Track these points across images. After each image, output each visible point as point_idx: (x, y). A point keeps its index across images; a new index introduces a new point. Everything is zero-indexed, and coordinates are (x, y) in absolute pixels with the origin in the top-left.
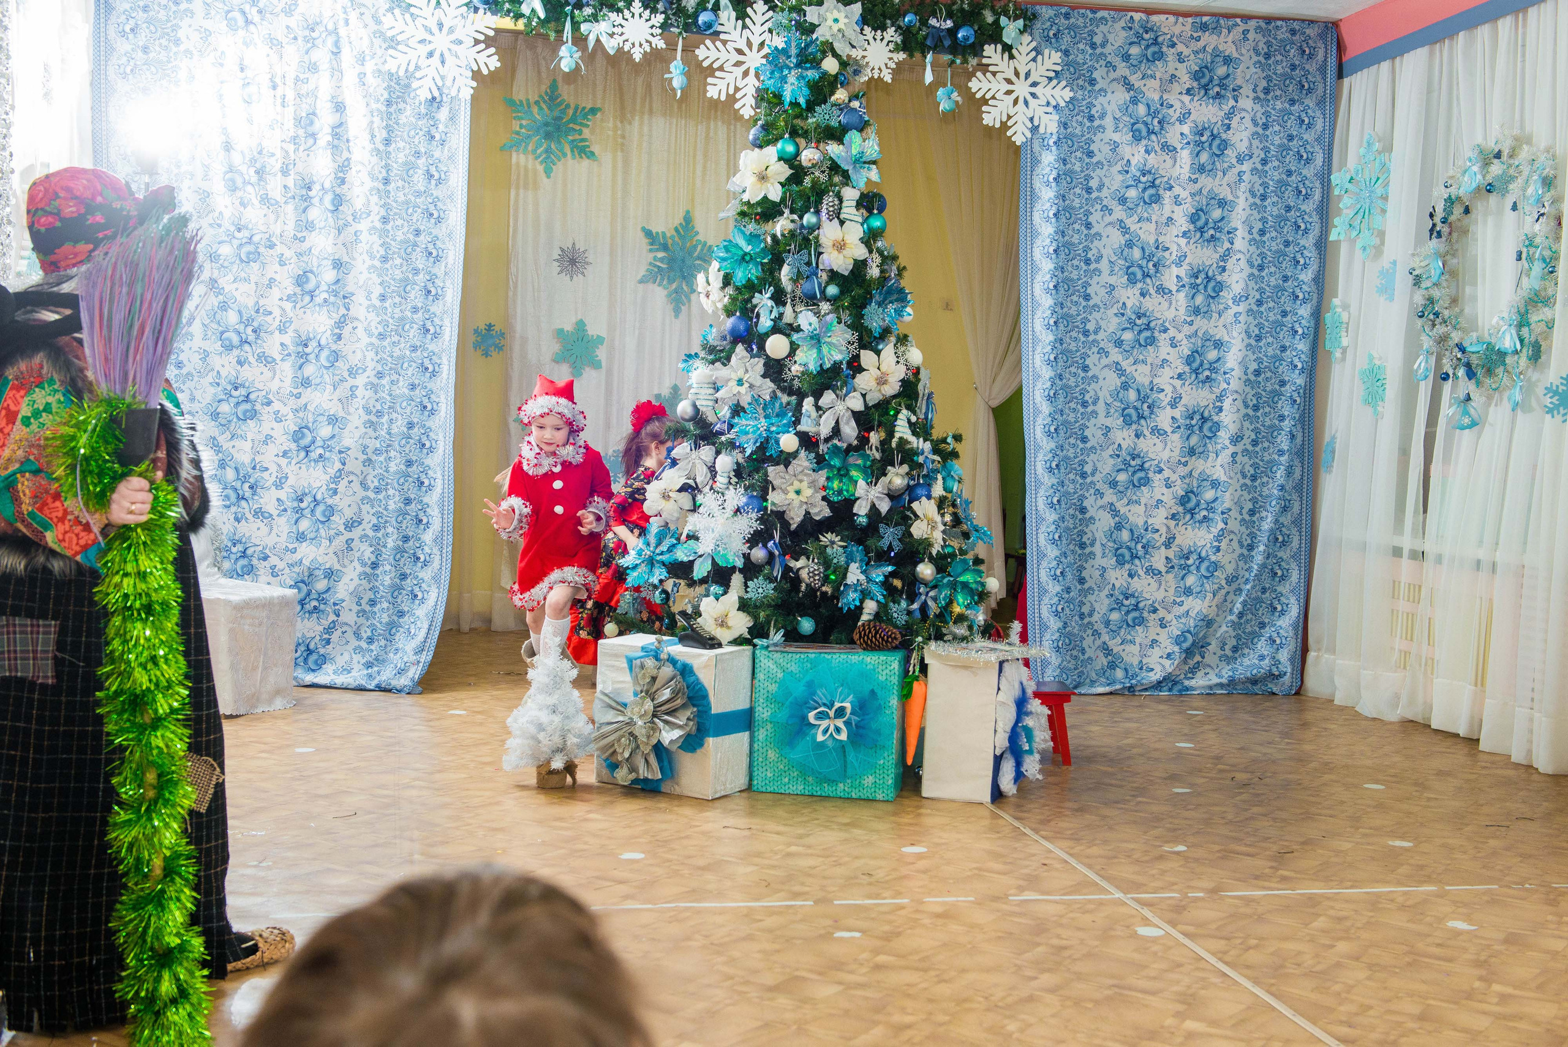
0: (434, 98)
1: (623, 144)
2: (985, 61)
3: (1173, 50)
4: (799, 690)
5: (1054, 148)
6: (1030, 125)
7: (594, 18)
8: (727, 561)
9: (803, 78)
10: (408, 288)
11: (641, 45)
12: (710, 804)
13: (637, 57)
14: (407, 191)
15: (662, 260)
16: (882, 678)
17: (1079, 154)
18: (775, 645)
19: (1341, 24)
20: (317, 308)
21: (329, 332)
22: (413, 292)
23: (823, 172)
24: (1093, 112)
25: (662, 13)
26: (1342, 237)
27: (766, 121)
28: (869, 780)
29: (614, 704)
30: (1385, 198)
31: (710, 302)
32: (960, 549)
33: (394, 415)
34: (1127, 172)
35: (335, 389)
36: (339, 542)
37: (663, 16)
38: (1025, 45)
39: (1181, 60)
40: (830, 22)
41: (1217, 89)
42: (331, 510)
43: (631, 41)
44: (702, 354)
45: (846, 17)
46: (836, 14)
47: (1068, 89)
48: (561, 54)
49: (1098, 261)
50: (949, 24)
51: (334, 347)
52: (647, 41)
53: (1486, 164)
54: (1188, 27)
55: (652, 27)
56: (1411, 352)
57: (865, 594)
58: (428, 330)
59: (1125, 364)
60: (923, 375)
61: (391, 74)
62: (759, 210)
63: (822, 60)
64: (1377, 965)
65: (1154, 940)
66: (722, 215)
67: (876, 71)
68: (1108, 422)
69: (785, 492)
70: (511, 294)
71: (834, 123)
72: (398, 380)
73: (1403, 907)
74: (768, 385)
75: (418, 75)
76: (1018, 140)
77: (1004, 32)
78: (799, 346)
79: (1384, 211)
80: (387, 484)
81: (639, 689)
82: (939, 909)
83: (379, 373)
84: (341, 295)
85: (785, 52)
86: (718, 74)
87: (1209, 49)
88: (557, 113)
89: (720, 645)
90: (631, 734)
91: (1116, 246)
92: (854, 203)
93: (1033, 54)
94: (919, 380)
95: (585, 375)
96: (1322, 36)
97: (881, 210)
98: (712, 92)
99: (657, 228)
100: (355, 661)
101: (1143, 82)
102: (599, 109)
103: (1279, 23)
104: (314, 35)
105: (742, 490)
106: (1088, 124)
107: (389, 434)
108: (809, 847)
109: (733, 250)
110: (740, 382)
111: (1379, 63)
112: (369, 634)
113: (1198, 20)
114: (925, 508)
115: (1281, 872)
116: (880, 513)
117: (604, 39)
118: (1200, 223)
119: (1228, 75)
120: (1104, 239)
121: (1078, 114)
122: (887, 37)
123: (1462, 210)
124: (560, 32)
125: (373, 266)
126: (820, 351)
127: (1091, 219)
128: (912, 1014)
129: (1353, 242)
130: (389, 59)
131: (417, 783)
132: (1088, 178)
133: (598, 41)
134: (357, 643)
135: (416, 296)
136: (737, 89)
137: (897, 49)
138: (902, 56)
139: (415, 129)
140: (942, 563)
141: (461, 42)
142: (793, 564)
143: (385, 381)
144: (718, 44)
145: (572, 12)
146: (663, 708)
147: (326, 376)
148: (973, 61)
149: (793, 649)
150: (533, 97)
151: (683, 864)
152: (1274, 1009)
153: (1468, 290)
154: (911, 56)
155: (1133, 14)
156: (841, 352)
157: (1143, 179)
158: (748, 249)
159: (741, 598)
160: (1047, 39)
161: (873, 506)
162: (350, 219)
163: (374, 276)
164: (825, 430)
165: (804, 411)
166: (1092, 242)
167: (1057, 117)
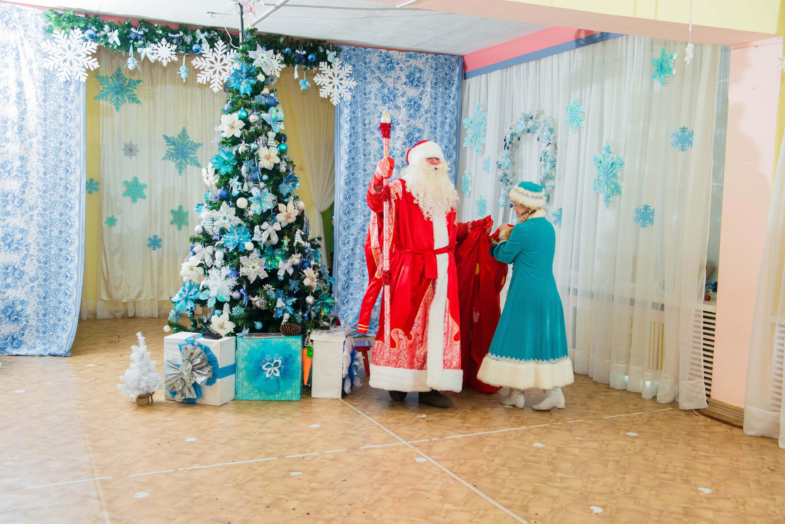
0: (67, 81)
1: (153, 97)
2: (320, 69)
3: (398, 66)
4: (258, 356)
5: (349, 107)
6: (340, 97)
7: (144, 46)
8: (223, 299)
9: (249, 83)
10: (58, 169)
11: (166, 59)
12: (219, 408)
13: (165, 64)
14: (55, 124)
15: (172, 149)
16: (294, 348)
17: (360, 109)
18: (246, 335)
19: (465, 57)
20: (12, 179)
21: (18, 190)
22: (60, 171)
23: (259, 125)
24: (366, 91)
25: (176, 44)
26: (468, 146)
27: (232, 101)
28: (289, 392)
29: (173, 366)
30: (485, 131)
31: (208, 181)
32: (324, 288)
33: (52, 228)
34: (380, 117)
35: (22, 217)
36: (27, 288)
37: (176, 46)
38: (337, 63)
39: (402, 70)
40: (260, 58)
41: (416, 83)
42: (22, 273)
43: (162, 57)
44: (206, 205)
45: (267, 56)
46: (262, 55)
47: (355, 81)
48: (128, 62)
49: (369, 154)
50: (304, 52)
51: (21, 197)
52: (169, 57)
53: (526, 121)
54: (404, 56)
55: (171, 51)
56: (497, 196)
57: (285, 311)
58: (68, 188)
60: (305, 214)
61: (45, 70)
62: (230, 141)
63: (257, 75)
64: (511, 468)
65: (423, 464)
66: (212, 142)
69: (248, 268)
70: (102, 165)
71: (263, 103)
72: (54, 212)
73: (516, 438)
74: (238, 220)
75: (59, 70)
76: (335, 103)
77: (328, 56)
78: (252, 203)
79: (485, 136)
80: (50, 260)
81: (185, 359)
82: (331, 456)
83: (44, 208)
84: (24, 172)
85: (240, 71)
86: (202, 72)
87: (413, 66)
88: (121, 82)
89: (221, 337)
90: (182, 379)
91: (377, 148)
92: (273, 139)
93: (340, 66)
94: (304, 216)
95: (138, 201)
96: (458, 61)
97: (285, 141)
98: (199, 80)
99: (170, 135)
100: (37, 343)
101: (386, 79)
102: (141, 81)
103: (440, 56)
104: (6, 50)
105: (229, 267)
106: (364, 96)
107: (50, 237)
108: (269, 428)
109: (220, 159)
110: (225, 218)
111: (481, 75)
112: (43, 329)
113: (408, 53)
114: (308, 272)
115: (466, 425)
116: (288, 274)
117: (149, 56)
118: (410, 139)
119: (420, 77)
120: (372, 145)
121: (359, 92)
122: (278, 58)
123: (517, 138)
124: (128, 51)
125: (40, 159)
126: (261, 205)
127: (366, 137)
128: (332, 513)
129: (472, 148)
130: (44, 63)
131: (80, 406)
132: (364, 120)
133: (146, 57)
134: (37, 335)
135: (61, 173)
136: (211, 79)
137: (282, 63)
138: (284, 66)
139: (58, 95)
140: (316, 295)
141: (79, 56)
142: (252, 299)
143: (47, 213)
144: (202, 58)
145: (133, 42)
146: (197, 367)
147: (18, 211)
148: (315, 69)
149: (254, 337)
150: (109, 75)
151: (214, 442)
152: (477, 494)
153: (519, 170)
154: (288, 65)
155: (381, 50)
156: (270, 205)
158: (226, 159)
159: (229, 315)
160: (346, 60)
161: (286, 271)
162: (27, 137)
163: (40, 164)
164: (264, 239)
165: (255, 231)
166: (367, 147)
167: (351, 94)
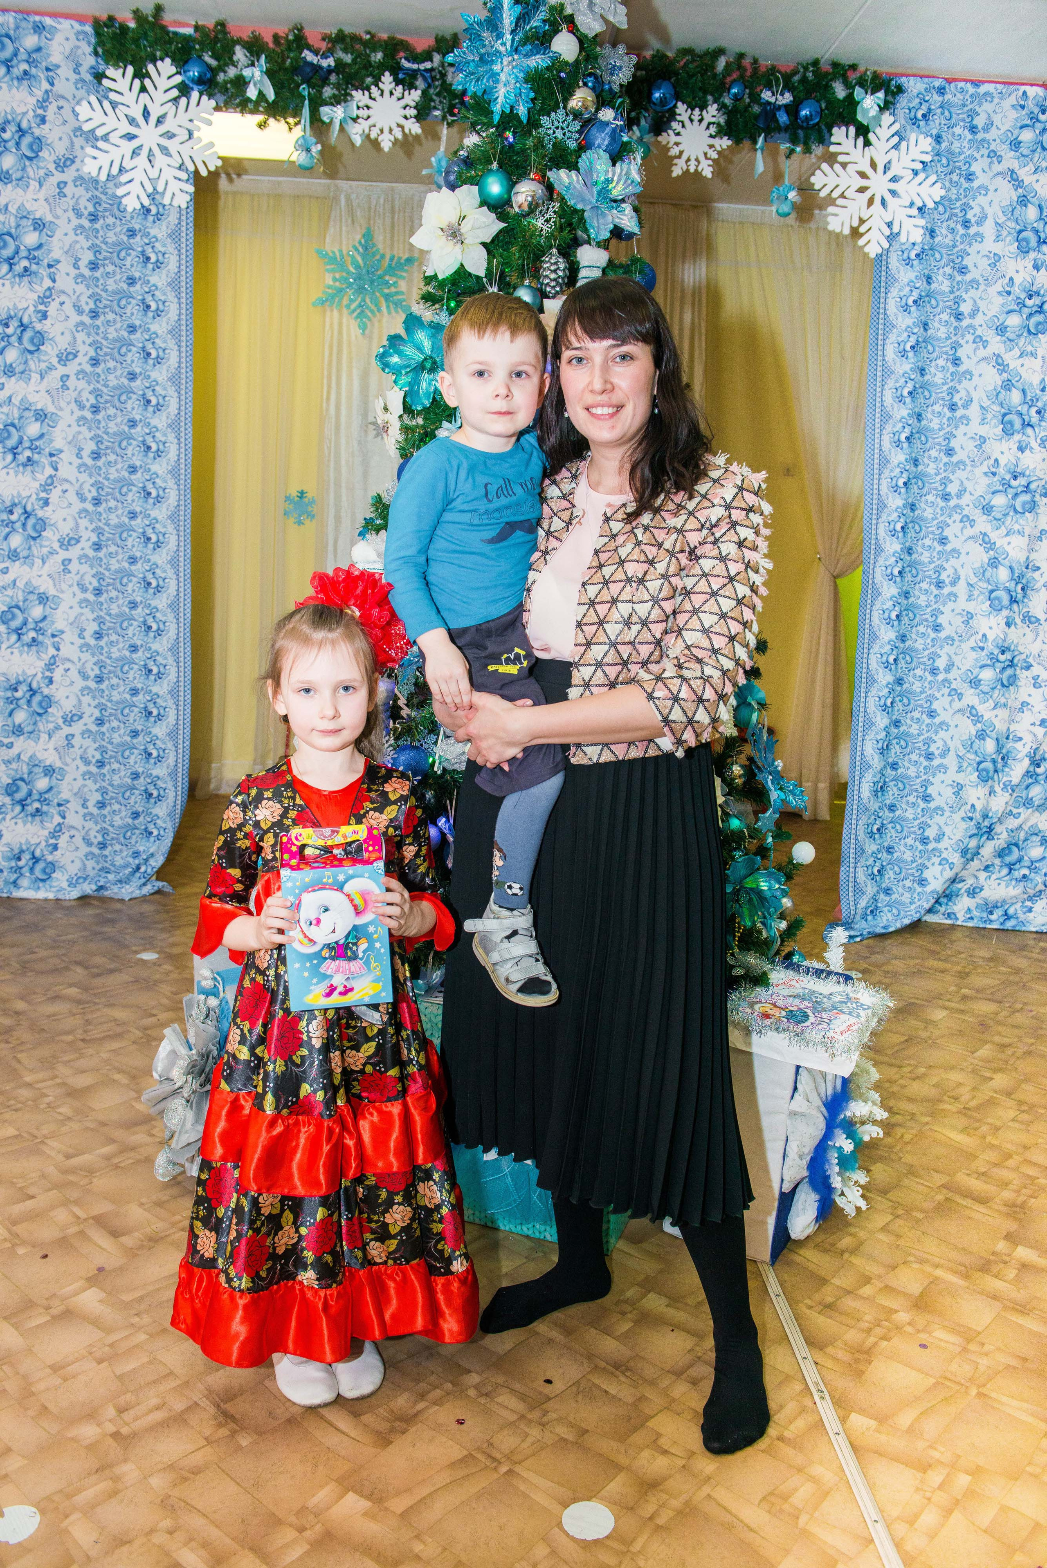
2: (833, 149)
5: (916, 263)
6: (887, 232)
7: (338, 99)
10: (125, 443)
11: (392, 132)
13: (388, 146)
14: (118, 325)
17: (948, 270)
20: (21, 468)
21: (35, 496)
22: (130, 448)
24: (970, 215)
25: (420, 91)
33: (114, 593)
34: (1009, 293)
35: (44, 563)
36: (59, 738)
37: (422, 94)
38: (885, 128)
42: (47, 702)
43: (379, 126)
47: (938, 185)
49: (966, 406)
50: (787, 98)
51: (41, 513)
52: (399, 126)
55: (405, 107)
58: (149, 493)
59: (994, 536)
63: (552, 37)
67: (693, 163)
68: (971, 607)
72: (117, 552)
75: (123, 179)
76: (873, 251)
77: (859, 108)
80: (110, 672)
83: (94, 543)
91: (991, 387)
93: (896, 139)
101: (1036, 177)
106: (961, 231)
107: (110, 614)
117: (350, 127)
120: (975, 378)
121: (949, 219)
122: (708, 118)
125: (83, 417)
127: (960, 353)
132: (957, 301)
133: (342, 130)
135: (133, 452)
137: (720, 133)
138: (725, 143)
139: (126, 246)
141: (176, 137)
143: (101, 554)
147: (34, 548)
148: (818, 150)
154: (738, 141)
155: (1027, 88)
157: (1029, 303)
160: (914, 121)
162: (54, 360)
163: (85, 430)
166: (960, 382)
167: (922, 222)
